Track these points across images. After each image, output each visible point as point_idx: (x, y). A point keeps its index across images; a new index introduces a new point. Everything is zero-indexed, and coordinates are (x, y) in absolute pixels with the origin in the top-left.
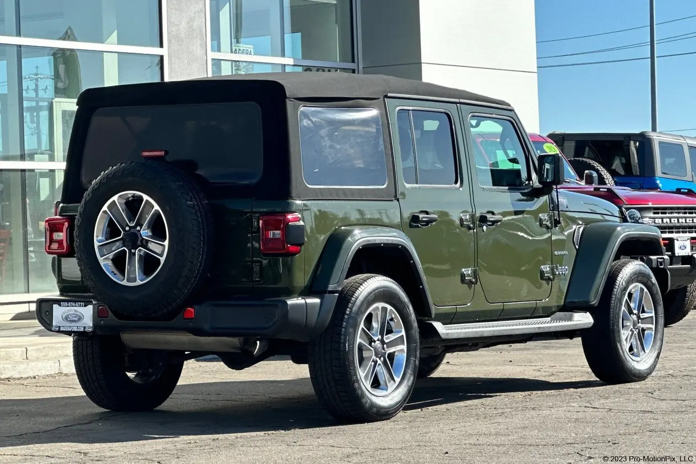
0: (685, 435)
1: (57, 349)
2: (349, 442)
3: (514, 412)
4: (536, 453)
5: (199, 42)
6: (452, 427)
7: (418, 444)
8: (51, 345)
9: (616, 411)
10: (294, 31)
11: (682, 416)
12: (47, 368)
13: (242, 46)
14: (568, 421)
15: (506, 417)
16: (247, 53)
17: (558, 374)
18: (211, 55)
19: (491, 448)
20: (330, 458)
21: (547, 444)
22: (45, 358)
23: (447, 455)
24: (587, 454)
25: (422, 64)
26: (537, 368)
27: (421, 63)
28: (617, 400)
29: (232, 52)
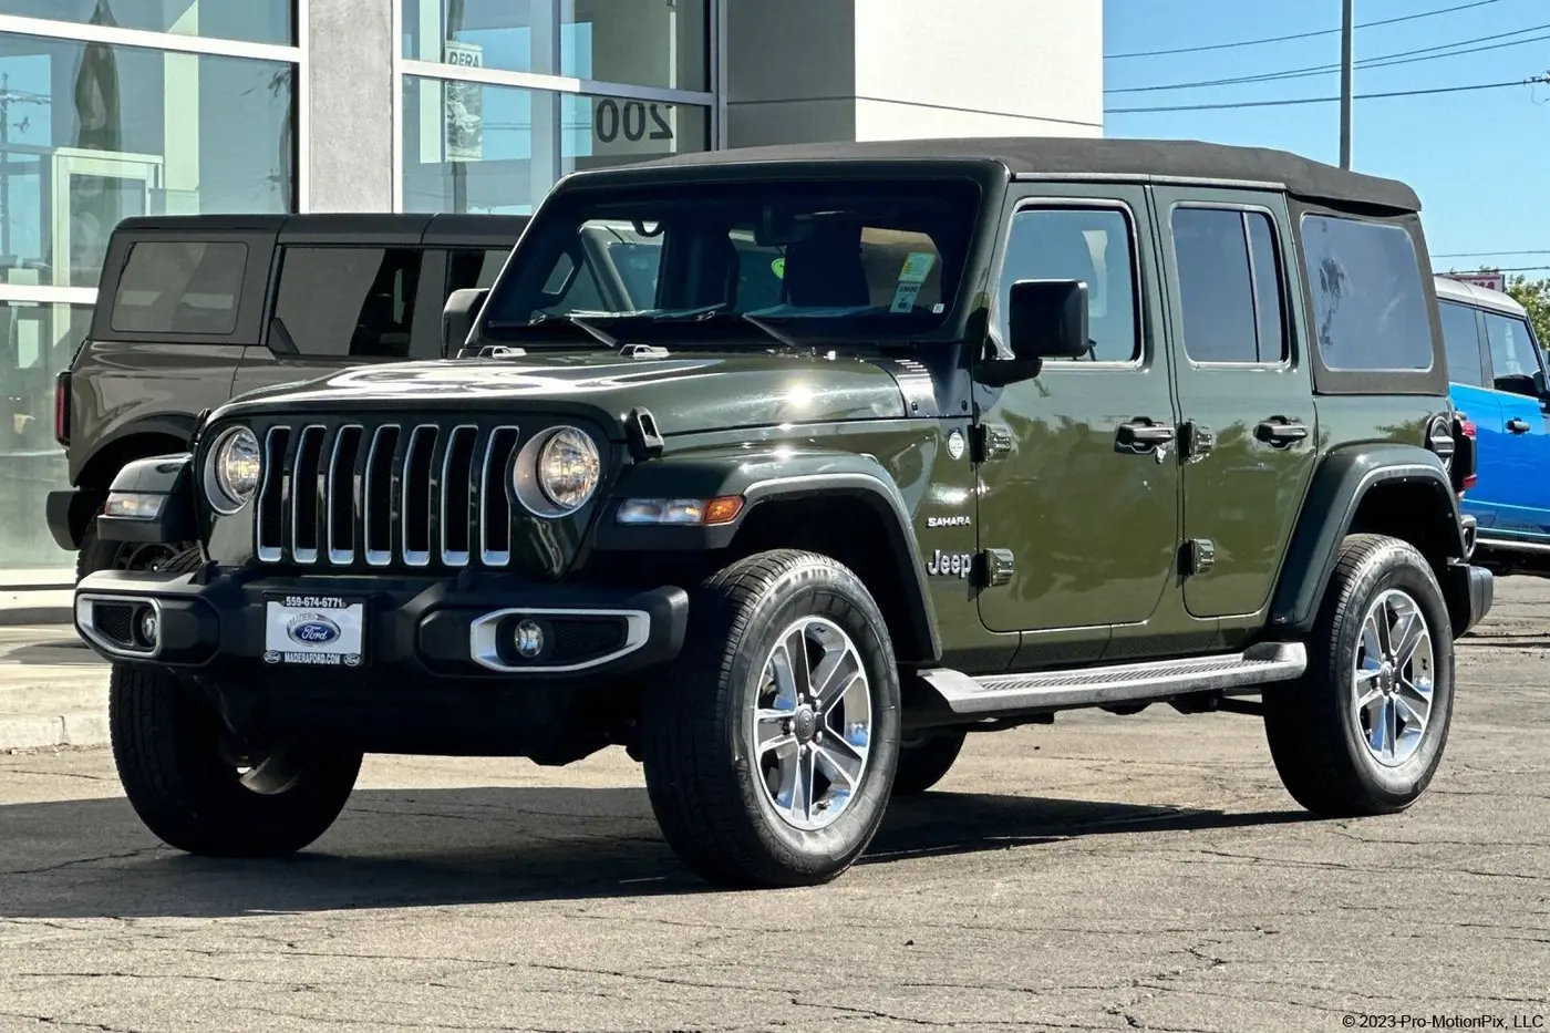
0: (1420, 918)
1: (61, 691)
2: (698, 914)
3: (1050, 859)
4: (1103, 948)
5: (377, 38)
6: (918, 888)
7: (846, 922)
8: (45, 683)
9: (1269, 863)
10: (579, 18)
11: (1411, 876)
12: (36, 732)
13: (461, 47)
14: (1168, 882)
15: (1034, 870)
16: (468, 63)
17: (1141, 778)
18: (402, 66)
19: (1004, 935)
20: (659, 948)
21: (1125, 930)
22: (32, 711)
23: (910, 947)
24: (1212, 952)
25: (857, 100)
26: (1096, 763)
27: (854, 98)
28: (1270, 838)
29: (443, 60)
